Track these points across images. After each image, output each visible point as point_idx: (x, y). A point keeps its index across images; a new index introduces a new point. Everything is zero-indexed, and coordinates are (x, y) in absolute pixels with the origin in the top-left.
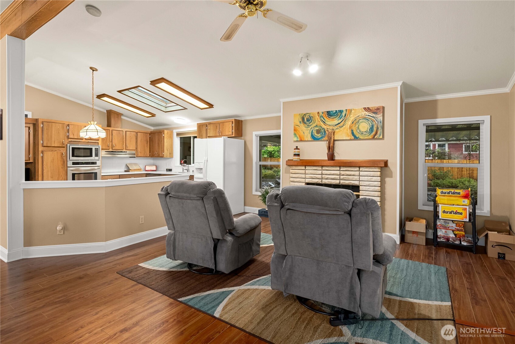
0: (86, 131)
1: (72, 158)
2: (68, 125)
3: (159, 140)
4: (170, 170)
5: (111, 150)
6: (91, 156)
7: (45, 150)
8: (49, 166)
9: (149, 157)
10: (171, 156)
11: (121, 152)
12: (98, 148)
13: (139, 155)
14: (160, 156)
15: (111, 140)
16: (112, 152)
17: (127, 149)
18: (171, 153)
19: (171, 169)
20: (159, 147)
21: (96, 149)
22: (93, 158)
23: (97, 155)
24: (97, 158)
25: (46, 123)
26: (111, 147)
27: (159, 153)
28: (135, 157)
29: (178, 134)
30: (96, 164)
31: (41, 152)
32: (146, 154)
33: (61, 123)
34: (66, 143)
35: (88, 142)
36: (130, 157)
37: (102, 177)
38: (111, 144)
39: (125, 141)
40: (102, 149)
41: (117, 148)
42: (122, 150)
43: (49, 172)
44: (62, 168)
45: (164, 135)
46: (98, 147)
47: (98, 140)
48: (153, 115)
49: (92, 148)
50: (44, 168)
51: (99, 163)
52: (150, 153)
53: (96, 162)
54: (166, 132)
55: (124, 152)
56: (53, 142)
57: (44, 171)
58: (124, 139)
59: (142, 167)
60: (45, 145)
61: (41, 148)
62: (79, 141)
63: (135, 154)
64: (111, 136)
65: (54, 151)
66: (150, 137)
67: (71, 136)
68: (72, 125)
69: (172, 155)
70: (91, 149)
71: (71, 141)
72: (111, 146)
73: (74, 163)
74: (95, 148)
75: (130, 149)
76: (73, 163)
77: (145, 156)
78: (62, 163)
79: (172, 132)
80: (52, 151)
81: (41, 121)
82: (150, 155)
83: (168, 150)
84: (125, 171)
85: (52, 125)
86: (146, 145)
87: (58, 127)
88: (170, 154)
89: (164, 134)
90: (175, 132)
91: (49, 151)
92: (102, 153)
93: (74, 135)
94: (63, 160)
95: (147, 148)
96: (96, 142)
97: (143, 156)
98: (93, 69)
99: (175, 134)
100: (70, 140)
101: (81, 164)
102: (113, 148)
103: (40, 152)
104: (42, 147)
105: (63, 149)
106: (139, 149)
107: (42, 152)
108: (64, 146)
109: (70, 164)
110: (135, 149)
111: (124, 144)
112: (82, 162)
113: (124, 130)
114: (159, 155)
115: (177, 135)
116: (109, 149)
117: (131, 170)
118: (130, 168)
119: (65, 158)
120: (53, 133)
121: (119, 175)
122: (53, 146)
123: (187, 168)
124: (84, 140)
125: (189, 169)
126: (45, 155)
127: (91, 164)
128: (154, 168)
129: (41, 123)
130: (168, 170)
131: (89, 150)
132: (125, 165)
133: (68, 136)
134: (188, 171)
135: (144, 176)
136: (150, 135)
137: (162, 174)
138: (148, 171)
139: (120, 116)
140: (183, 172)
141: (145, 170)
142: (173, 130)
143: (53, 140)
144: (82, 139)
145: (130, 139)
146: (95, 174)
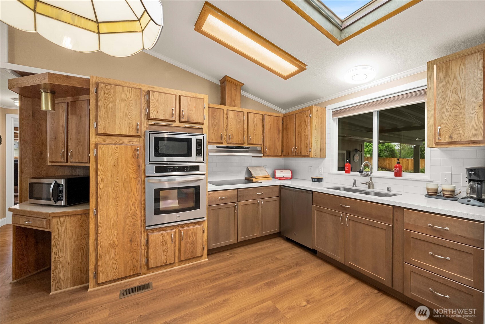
1: (154, 158)
2: (148, 92)
3: (301, 127)
4: (320, 180)
5: (225, 144)
6: (189, 154)
7: (103, 142)
8: (110, 176)
9: (281, 156)
10: (322, 154)
11: (241, 148)
12: (201, 140)
13: (267, 152)
14: (303, 154)
15: (225, 127)
16: (227, 147)
17: (249, 142)
19: (322, 179)
20: (301, 138)
21: (198, 141)
22: (194, 158)
23: (199, 153)
24: (200, 158)
25: (104, 85)
26: (226, 139)
27: (301, 148)
28: (261, 157)
29: (335, 113)
30: (199, 170)
31: (94, 146)
32: (277, 151)
33: (133, 88)
34: (144, 129)
35: (185, 128)
36: (253, 157)
37: (209, 195)
38: (225, 134)
39: (246, 130)
40: (209, 143)
41: (234, 140)
42: (243, 144)
43: (110, 188)
44: (136, 178)
45: (311, 115)
46: (202, 138)
47: (203, 124)
48: (301, 66)
49: (191, 139)
50: (99, 179)
51: (203, 168)
52: (282, 149)
53: (198, 166)
54: (314, 110)
55: (245, 148)
56: (117, 125)
57: (100, 186)
58: (246, 127)
59: (268, 172)
60: (101, 131)
61: (94, 139)
62: (169, 126)
63: (260, 152)
64: (225, 121)
65: (120, 144)
66: (283, 124)
67: (152, 115)
68: (154, 91)
69: (323, 152)
70: (189, 141)
71: (154, 125)
72: (225, 137)
73: (158, 170)
74: (197, 139)
75: (254, 143)
76: (156, 168)
77: (275, 154)
78: (135, 168)
79: (324, 109)
80: (115, 144)
81: (95, 82)
82: (282, 153)
83: (319, 143)
84: (247, 181)
85: (115, 91)
86: (277, 136)
87: (128, 96)
88: (321, 150)
89: (311, 113)
90: (329, 110)
91: (111, 144)
92: (209, 148)
93: (157, 112)
94: (138, 162)
95: (279, 141)
96: (198, 128)
97: (272, 155)
99: (329, 114)
100: (151, 122)
101: (172, 171)
102: (229, 142)
103: (92, 146)
104: (97, 136)
105: (137, 139)
106: (267, 144)
107: (96, 146)
108: (139, 134)
109: (151, 170)
110: (261, 143)
112: (174, 167)
113: (246, 110)
114: (301, 153)
115: (333, 114)
116: (222, 143)
117: (254, 178)
118: (254, 175)
119: (141, 159)
120: (118, 106)
121: (237, 189)
122: (117, 133)
124: (177, 124)
125: (372, 184)
126: (101, 152)
127: (190, 171)
128: (288, 174)
129: (94, 86)
130: (317, 180)
131: (186, 143)
132: (245, 170)
133: (148, 114)
134: (369, 188)
135: (277, 189)
136: (283, 120)
137: (313, 191)
138: (280, 179)
139: (238, 88)
140: (355, 188)
141: (274, 176)
142: (327, 107)
143: (117, 121)
144: (174, 121)
145: (253, 126)
146: (197, 189)
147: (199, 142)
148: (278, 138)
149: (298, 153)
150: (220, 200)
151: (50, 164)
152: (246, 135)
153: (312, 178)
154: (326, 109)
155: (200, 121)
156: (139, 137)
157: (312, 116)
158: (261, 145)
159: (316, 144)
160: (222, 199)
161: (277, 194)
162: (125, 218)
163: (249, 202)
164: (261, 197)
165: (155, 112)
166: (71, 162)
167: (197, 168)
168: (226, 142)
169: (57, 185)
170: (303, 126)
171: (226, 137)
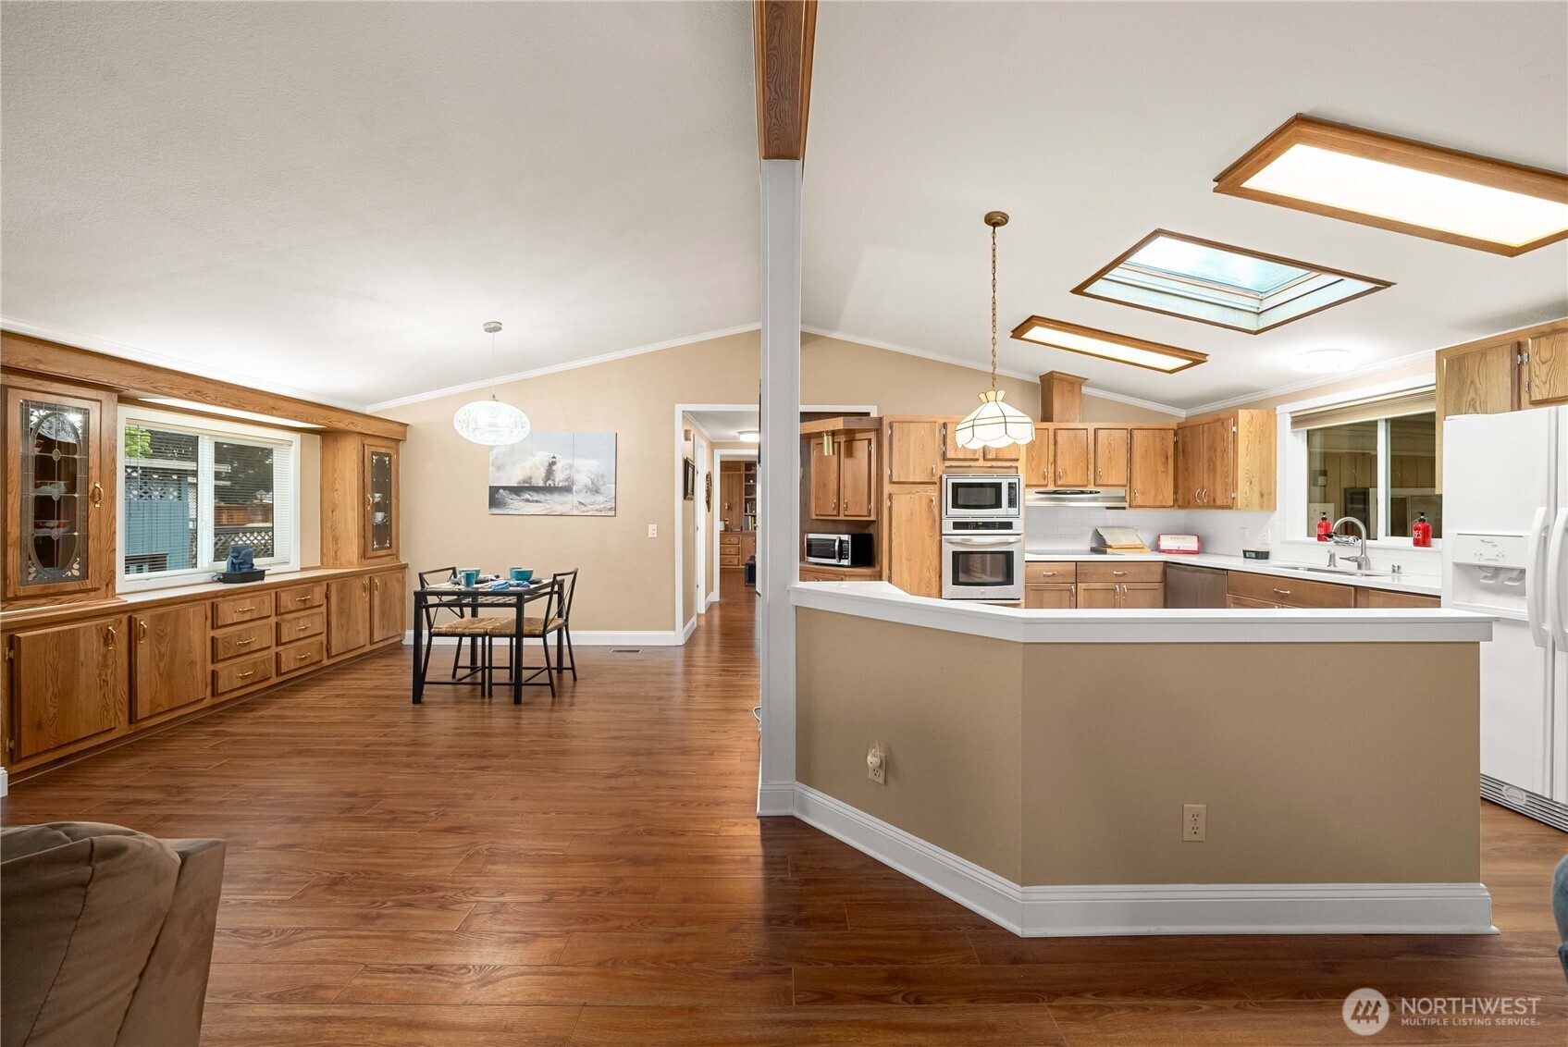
0: (971, 424)
1: (952, 511)
2: (945, 425)
3: (1215, 450)
4: (1262, 555)
5: (1051, 488)
6: (998, 505)
7: (896, 492)
8: (904, 532)
9: (1172, 507)
10: (1267, 499)
11: (1082, 492)
12: (1015, 483)
13: (1139, 500)
14: (1218, 503)
15: (1051, 458)
16: (1055, 492)
17: (1099, 482)
18: (1265, 493)
19: (1268, 553)
20: (1215, 472)
21: (1011, 485)
22: (1004, 510)
23: (1012, 503)
24: (1013, 511)
25: (897, 424)
26: (1053, 479)
27: (1215, 492)
28: (1124, 508)
29: (1298, 421)
30: (1012, 528)
31: (887, 496)
32: (1161, 497)
33: (927, 422)
34: (939, 473)
35: (992, 467)
36: (1108, 508)
37: (1027, 566)
38: (1051, 470)
39: (1092, 460)
40: (1027, 486)
41: (1069, 481)
42: (1085, 486)
43: (904, 547)
44: (931, 536)
45: (1234, 429)
46: (1016, 481)
47: (1017, 460)
48: (1197, 359)
49: (1000, 484)
51: (1018, 525)
52: (1175, 492)
53: (1011, 523)
54: (1243, 415)
55: (1091, 492)
56: (911, 472)
57: (894, 544)
58: (1092, 455)
59: (1147, 539)
60: (895, 479)
61: (887, 488)
62: (970, 467)
63: (1123, 499)
64: (1051, 448)
65: (914, 494)
66: (1176, 443)
67: (950, 454)
68: (952, 423)
69: (1270, 500)
70: (998, 487)
71: (951, 467)
72: (1051, 475)
73: (957, 526)
74: (1009, 484)
75: (1110, 483)
76: (954, 523)
77: (1158, 504)
78: (930, 523)
79: (1272, 417)
80: (909, 493)
81: (889, 420)
82: (1175, 500)
83: (1256, 481)
84: (1094, 551)
85: (911, 429)
86: (1161, 468)
87: (923, 433)
88: (1262, 495)
89: (1236, 423)
90: (1284, 412)
91: (904, 493)
92: (1028, 498)
93: (957, 450)
94: (934, 515)
95: (1167, 476)
96: (1011, 467)
97: (1151, 504)
98: (995, 220)
99: (1284, 422)
100: (948, 464)
101: (974, 528)
102: (1059, 483)
103: (885, 497)
104: (890, 485)
105: (932, 487)
106: (1137, 484)
107: (890, 497)
108: (936, 479)
109: (947, 527)
110: (1124, 482)
111: (1091, 468)
112: (977, 523)
113: (1091, 427)
114: (1214, 500)
115: (1292, 423)
116: (1046, 486)
117: (1111, 547)
118: (1109, 543)
119: (936, 511)
120: (912, 448)
121: (1076, 562)
122: (911, 480)
123: (1357, 554)
124: (981, 463)
125: (1367, 559)
126: (895, 502)
127: (999, 529)
128: (1191, 543)
129: (888, 425)
130: (1254, 555)
131: (993, 489)
132: (1091, 532)
133: (944, 453)
134: (1360, 567)
135: (1159, 569)
136: (1176, 434)
137: (1227, 570)
138: (1169, 552)
139: (1077, 387)
140: (1332, 568)
141: (1157, 549)
142: (1278, 408)
143: (911, 466)
144: (977, 460)
145: (1107, 452)
146: (1009, 556)
147: (1011, 487)
148: (1166, 472)
149: (1208, 502)
150: (1045, 576)
151: (814, 517)
152: (1092, 470)
153: (1245, 552)
154: (1277, 412)
155: (1013, 457)
156: (935, 483)
157: (1237, 429)
158: (1125, 486)
159: (1248, 484)
160: (1049, 576)
161: (1158, 577)
162: (919, 585)
163: (1098, 586)
164: (1122, 579)
165: (953, 450)
166: (845, 516)
167: (1008, 525)
168: (1053, 484)
169: (841, 542)
170: (1218, 449)
171: (1053, 475)
